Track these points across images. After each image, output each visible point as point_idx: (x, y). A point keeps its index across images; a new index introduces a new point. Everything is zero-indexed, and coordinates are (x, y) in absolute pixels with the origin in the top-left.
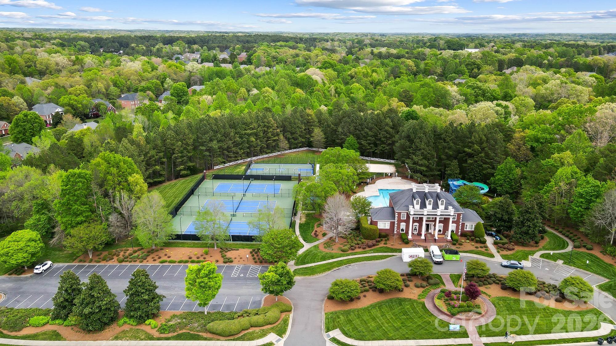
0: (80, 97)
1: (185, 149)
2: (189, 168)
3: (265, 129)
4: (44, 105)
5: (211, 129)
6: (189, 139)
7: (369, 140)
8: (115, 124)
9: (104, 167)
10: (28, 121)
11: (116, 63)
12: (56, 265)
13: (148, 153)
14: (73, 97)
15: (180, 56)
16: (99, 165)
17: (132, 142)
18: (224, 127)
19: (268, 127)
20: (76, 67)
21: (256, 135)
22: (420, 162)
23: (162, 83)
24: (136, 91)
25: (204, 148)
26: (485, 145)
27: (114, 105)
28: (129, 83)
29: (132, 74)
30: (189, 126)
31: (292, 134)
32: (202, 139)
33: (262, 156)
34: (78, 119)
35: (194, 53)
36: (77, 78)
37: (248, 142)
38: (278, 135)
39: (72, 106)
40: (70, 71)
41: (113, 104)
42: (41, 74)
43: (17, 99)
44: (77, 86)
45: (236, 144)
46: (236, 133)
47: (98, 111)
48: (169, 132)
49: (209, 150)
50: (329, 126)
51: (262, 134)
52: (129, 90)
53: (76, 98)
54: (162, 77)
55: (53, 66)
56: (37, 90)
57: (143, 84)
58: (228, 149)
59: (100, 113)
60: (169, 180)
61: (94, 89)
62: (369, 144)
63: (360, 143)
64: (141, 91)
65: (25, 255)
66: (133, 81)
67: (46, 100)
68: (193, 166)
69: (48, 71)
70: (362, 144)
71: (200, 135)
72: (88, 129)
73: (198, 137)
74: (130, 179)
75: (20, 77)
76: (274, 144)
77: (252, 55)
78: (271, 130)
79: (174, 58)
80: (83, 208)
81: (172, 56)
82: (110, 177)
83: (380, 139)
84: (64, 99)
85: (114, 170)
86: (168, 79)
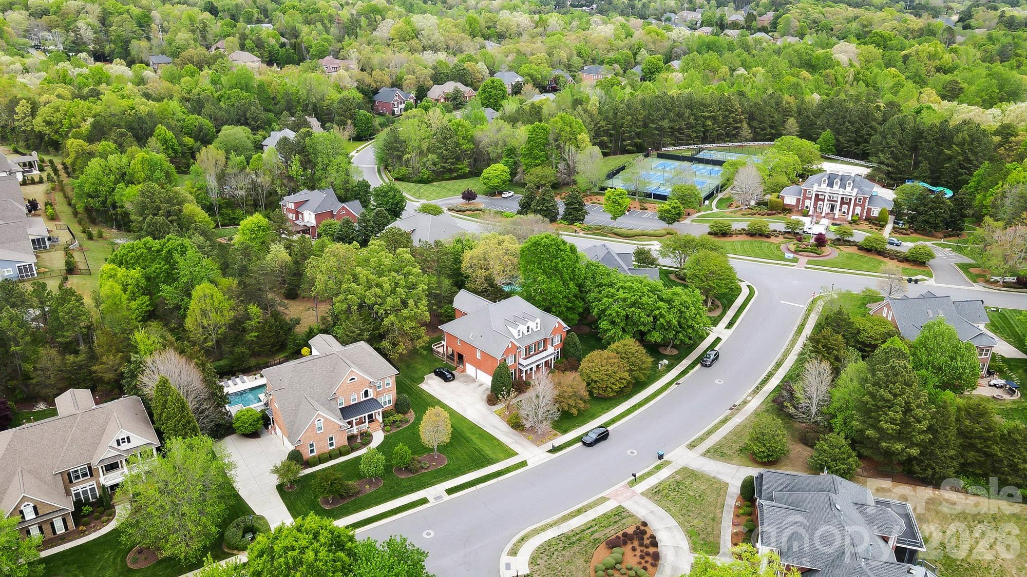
0: (541, 66)
1: (635, 124)
2: (636, 145)
3: (727, 113)
4: (506, 74)
5: (665, 106)
6: (640, 114)
7: (849, 136)
8: (573, 96)
9: (560, 124)
10: (494, 88)
11: (584, 25)
12: (516, 195)
13: (598, 123)
14: (534, 66)
15: (672, 15)
16: (556, 122)
17: (586, 111)
18: (680, 107)
19: (730, 112)
20: (539, 30)
21: (714, 118)
22: (886, 162)
23: (635, 54)
24: (602, 63)
25: (654, 126)
26: (966, 146)
27: (574, 79)
28: (595, 52)
29: (600, 41)
30: (643, 101)
31: (761, 122)
32: (653, 116)
33: (720, 145)
34: (537, 90)
35: (695, 10)
36: (539, 44)
37: (704, 126)
38: (741, 121)
39: (531, 76)
40: (530, 35)
41: (574, 77)
42: (500, 37)
43: (481, 66)
44: (538, 54)
45: (690, 127)
46: (692, 115)
47: (557, 84)
48: (621, 106)
49: (660, 129)
50: (808, 117)
51: (721, 119)
52: (593, 62)
53: (536, 67)
54: (636, 46)
55: (514, 29)
56: (499, 57)
57: (612, 55)
58: (680, 130)
59: (558, 87)
60: (615, 154)
61: (555, 59)
62: (849, 141)
63: (837, 140)
64: (608, 63)
65: (499, 181)
66: (600, 53)
67: (507, 68)
68: (640, 143)
69: (507, 35)
70: (839, 141)
71: (652, 112)
72: (547, 99)
73: (650, 114)
74: (579, 137)
75: (479, 39)
76: (734, 132)
77: (780, 17)
78: (734, 115)
79: (663, 19)
80: (541, 153)
81: (662, 15)
82: (563, 133)
83: (862, 137)
84: (524, 68)
85: (567, 128)
86: (642, 49)
